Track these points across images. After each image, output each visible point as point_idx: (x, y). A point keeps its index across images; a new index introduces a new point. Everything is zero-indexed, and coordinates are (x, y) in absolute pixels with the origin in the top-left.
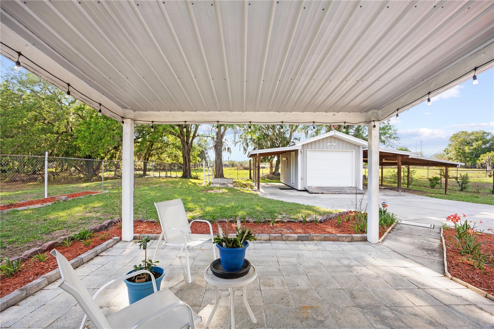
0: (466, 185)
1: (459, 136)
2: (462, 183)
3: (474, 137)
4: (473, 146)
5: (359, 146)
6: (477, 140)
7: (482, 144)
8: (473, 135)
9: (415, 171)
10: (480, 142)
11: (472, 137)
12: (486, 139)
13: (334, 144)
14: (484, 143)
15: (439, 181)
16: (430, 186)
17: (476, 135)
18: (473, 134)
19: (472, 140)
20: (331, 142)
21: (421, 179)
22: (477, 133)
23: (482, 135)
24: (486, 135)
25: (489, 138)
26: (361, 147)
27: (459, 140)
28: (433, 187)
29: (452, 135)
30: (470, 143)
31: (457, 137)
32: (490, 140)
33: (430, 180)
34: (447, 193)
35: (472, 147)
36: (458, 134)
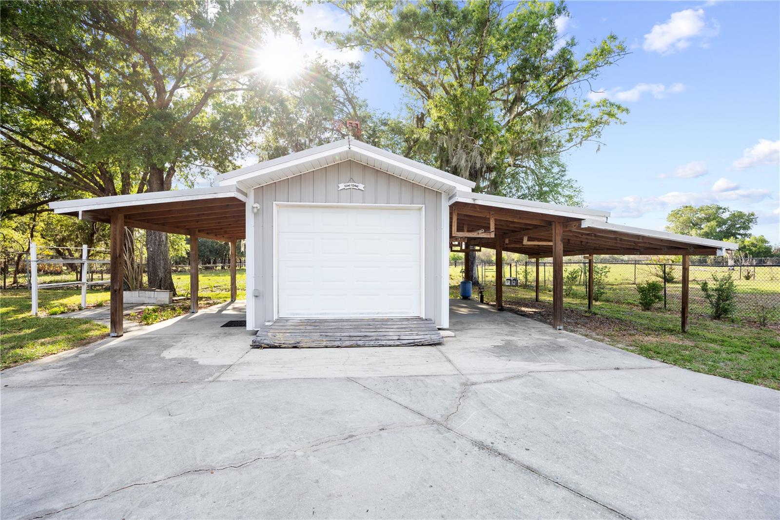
0: (728, 302)
1: (680, 213)
2: (719, 299)
3: (703, 215)
4: (702, 229)
5: (438, 194)
6: (708, 220)
7: (717, 225)
8: (702, 212)
9: (607, 270)
10: (714, 223)
11: (702, 215)
12: (722, 218)
13: (361, 186)
14: (720, 224)
15: (662, 293)
16: (640, 303)
17: (706, 212)
18: (702, 210)
19: (700, 219)
20: (351, 180)
21: (621, 284)
22: (709, 208)
23: (715, 212)
24: (721, 211)
25: (726, 215)
26: (443, 196)
27: (681, 219)
28: (647, 305)
29: (670, 213)
30: (697, 224)
31: (679, 215)
32: (728, 219)
33: (641, 290)
34: (687, 328)
35: (702, 231)
36: (679, 211)
